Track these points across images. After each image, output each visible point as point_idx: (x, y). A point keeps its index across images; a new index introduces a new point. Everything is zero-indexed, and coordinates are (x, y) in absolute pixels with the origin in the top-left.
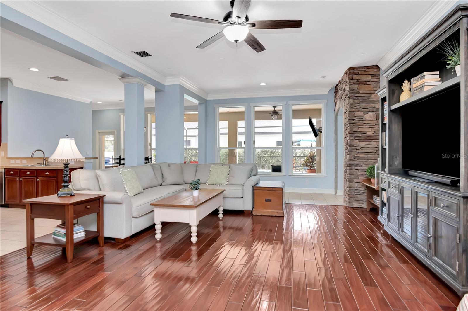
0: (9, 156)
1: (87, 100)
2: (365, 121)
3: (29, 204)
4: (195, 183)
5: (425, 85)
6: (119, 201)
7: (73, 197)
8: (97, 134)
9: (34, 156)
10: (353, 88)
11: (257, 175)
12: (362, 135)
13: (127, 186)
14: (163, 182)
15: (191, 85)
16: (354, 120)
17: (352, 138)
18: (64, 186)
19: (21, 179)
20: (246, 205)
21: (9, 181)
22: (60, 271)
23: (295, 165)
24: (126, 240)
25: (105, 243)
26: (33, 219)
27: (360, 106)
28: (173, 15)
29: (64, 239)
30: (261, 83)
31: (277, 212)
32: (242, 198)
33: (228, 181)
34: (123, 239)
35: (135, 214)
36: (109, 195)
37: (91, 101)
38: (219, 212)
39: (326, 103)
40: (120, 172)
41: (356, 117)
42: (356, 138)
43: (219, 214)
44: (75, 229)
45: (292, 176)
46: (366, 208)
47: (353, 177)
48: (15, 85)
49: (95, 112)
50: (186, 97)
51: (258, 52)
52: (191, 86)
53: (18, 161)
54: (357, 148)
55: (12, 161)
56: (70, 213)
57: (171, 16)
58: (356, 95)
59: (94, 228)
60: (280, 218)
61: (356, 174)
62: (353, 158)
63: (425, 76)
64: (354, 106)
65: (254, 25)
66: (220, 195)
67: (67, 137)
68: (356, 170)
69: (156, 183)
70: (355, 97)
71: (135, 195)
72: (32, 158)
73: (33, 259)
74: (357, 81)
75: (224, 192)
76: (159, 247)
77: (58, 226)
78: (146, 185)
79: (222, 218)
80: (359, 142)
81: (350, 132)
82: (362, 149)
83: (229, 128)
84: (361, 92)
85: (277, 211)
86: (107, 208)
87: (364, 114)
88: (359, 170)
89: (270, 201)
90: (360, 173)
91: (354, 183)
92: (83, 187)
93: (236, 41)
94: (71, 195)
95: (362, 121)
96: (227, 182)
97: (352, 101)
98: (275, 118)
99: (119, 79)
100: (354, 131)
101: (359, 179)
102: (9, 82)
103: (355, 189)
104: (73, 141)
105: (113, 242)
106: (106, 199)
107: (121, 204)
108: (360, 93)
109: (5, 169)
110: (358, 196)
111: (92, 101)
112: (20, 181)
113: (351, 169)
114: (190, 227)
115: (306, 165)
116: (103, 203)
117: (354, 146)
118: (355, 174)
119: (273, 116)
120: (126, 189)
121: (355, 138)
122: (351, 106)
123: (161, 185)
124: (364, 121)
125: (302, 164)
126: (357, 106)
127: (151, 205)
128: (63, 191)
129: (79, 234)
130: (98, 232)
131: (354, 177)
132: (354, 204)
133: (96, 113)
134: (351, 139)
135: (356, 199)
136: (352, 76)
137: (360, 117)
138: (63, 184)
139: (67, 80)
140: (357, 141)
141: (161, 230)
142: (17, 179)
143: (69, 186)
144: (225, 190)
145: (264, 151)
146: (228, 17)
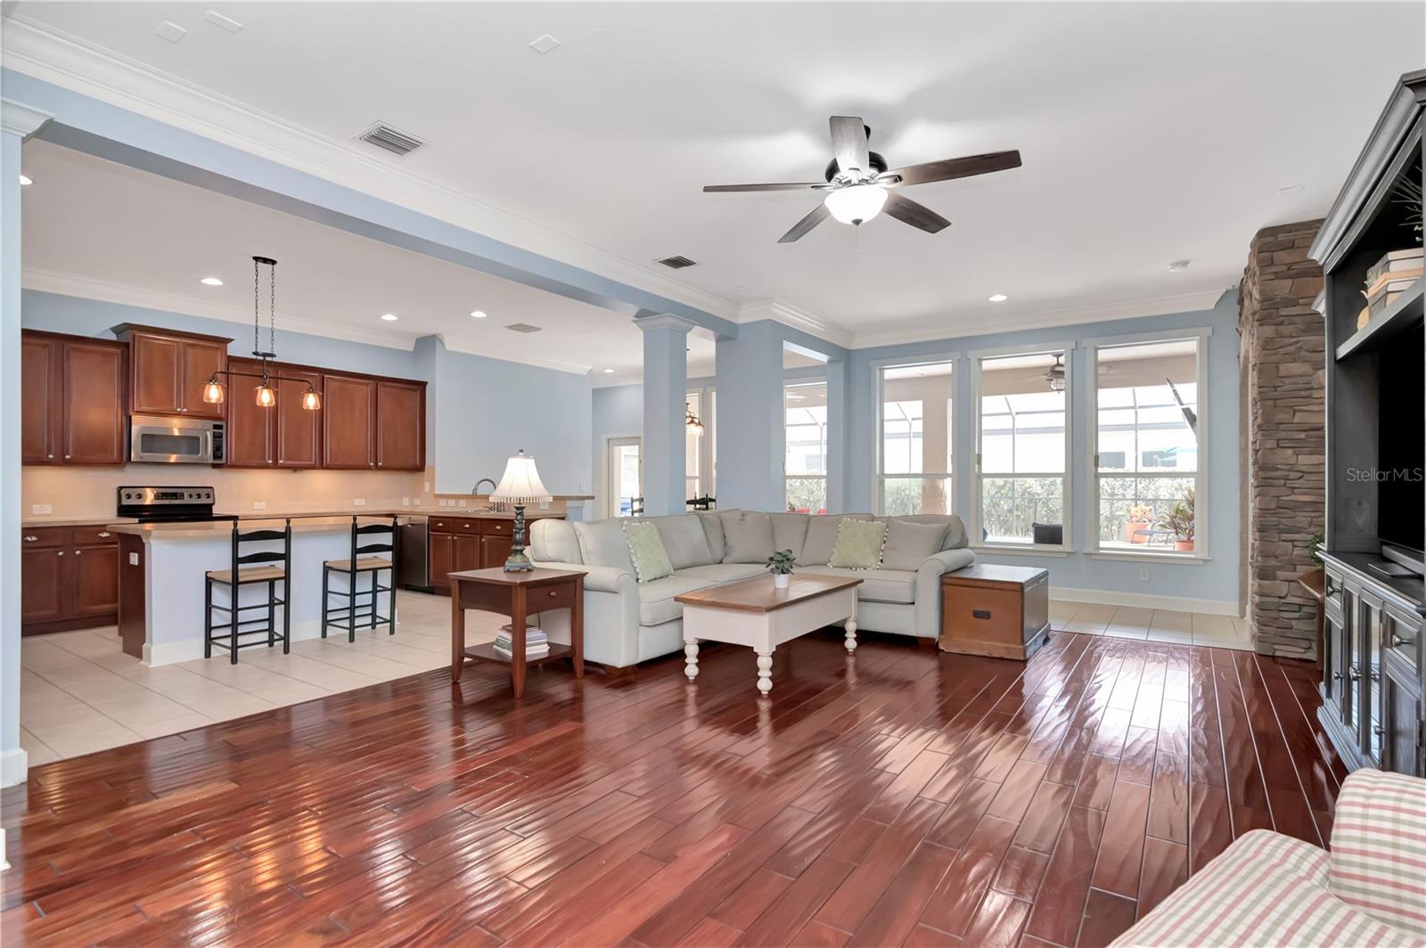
0: (437, 492)
1: (582, 367)
2: (1317, 391)
3: (457, 582)
4: (780, 558)
5: (1389, 290)
6: (613, 586)
7: (530, 573)
8: (604, 443)
9: (479, 493)
10: (1275, 290)
11: (964, 547)
12: (1307, 436)
13: (637, 558)
14: (726, 555)
15: (802, 319)
16: (1279, 389)
17: (1271, 444)
18: (516, 551)
19: (455, 538)
20: (923, 622)
21: (435, 540)
22: (500, 710)
23: (1149, 528)
24: (625, 671)
25: (587, 673)
26: (463, 611)
27: (1299, 345)
28: (707, 189)
29: (510, 654)
30: (992, 296)
31: (1006, 648)
32: (913, 603)
33: (882, 561)
34: (620, 666)
35: (646, 619)
36: (597, 573)
37: (589, 368)
38: (846, 635)
39: (1208, 337)
40: (624, 528)
41: (1287, 381)
42: (1284, 445)
43: (846, 639)
44: (528, 636)
45: (1094, 557)
46: (1315, 662)
47: (1273, 562)
48: (448, 347)
49: (597, 393)
50: (790, 347)
51: (933, 232)
52: (802, 321)
53: (452, 503)
54: (1288, 476)
55: (443, 502)
56: (520, 601)
57: (704, 191)
58: (1284, 312)
59: (564, 639)
60: (1014, 663)
61: (1287, 554)
62: (1273, 506)
63: (1392, 263)
64: (1279, 345)
65: (898, 178)
66: (847, 591)
67: (521, 454)
68: (1284, 543)
69: (707, 556)
70: (1282, 318)
71: (655, 579)
72: (474, 496)
73: (461, 684)
74: (1288, 269)
75: (859, 585)
76: (692, 695)
77: (504, 628)
78: (684, 558)
79: (855, 650)
80: (1295, 456)
81: (1264, 427)
82: (1306, 477)
83: (926, 419)
84: (1301, 301)
85: (1006, 645)
86: (591, 602)
87: (1314, 369)
88: (1296, 543)
89: (987, 616)
90: (1299, 552)
91: (1277, 582)
92: (551, 554)
93: (857, 222)
94: (529, 570)
95: (1308, 389)
96: (879, 563)
97: (1269, 331)
98: (1059, 388)
99: (634, 321)
100: (1279, 421)
101: (1295, 570)
102: (437, 341)
103: (1283, 601)
104: (531, 463)
105: (602, 672)
106: (587, 581)
107: (617, 593)
108: (1298, 304)
109: (429, 517)
110: (1294, 623)
111: (591, 370)
112: (454, 541)
113: (1266, 539)
114: (756, 656)
115: (1175, 528)
116: (583, 588)
117: (1277, 469)
118: (1281, 555)
119: (1052, 382)
120: (636, 565)
121: (1280, 445)
122: (1267, 345)
123: (721, 562)
124: (1314, 391)
125: (1161, 523)
126: (1291, 345)
127: (676, 599)
128: (514, 561)
129: (537, 648)
130: (573, 647)
131: (1279, 564)
132: (1276, 647)
133: (601, 395)
134: (1268, 446)
135: (1284, 633)
136: (1270, 254)
137: (1301, 380)
138: (514, 547)
139: (539, 329)
140: (1290, 451)
141: (698, 657)
142: (449, 538)
143: (524, 552)
144: (861, 581)
145: (1047, 482)
146: (832, 171)
